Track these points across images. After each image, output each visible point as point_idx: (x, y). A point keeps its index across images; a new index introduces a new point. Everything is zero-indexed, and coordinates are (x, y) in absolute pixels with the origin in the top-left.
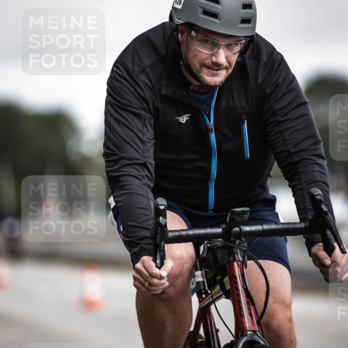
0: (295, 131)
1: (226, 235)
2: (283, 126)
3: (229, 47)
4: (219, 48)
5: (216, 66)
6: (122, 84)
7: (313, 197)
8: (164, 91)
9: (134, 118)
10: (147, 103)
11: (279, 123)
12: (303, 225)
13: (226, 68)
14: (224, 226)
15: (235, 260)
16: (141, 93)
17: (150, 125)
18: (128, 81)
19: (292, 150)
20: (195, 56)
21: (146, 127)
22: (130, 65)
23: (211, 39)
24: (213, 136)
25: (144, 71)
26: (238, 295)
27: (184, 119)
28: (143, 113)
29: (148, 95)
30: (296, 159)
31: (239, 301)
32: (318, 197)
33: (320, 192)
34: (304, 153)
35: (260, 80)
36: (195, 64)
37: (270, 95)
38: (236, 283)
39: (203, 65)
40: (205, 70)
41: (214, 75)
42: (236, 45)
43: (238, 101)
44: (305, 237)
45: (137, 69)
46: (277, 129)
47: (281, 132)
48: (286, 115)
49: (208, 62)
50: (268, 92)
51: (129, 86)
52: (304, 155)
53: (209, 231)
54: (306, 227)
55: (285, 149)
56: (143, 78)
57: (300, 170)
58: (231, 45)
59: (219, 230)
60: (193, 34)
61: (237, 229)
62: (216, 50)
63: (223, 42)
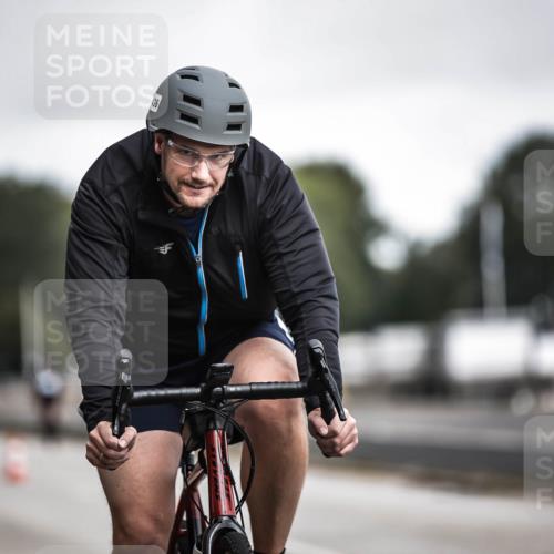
0: (300, 266)
1: (206, 396)
2: (286, 259)
3: (213, 158)
4: (200, 161)
5: (197, 184)
6: (91, 207)
7: (311, 350)
8: (141, 216)
9: (103, 249)
10: (119, 230)
11: (280, 256)
12: (300, 386)
13: (211, 186)
14: (203, 385)
15: (215, 428)
16: (112, 218)
17: (123, 257)
18: (95, 203)
19: (296, 290)
20: (172, 170)
21: (118, 260)
22: (98, 182)
23: (191, 149)
24: (201, 272)
25: (116, 191)
26: (216, 472)
27: (164, 250)
28: (115, 242)
29: (121, 220)
30: (299, 302)
31: (216, 480)
32: (317, 351)
33: (320, 344)
34: (309, 293)
35: (259, 201)
36: (173, 180)
37: (271, 220)
38: (215, 456)
39: (182, 182)
40: (184, 188)
41: (195, 194)
42: (224, 156)
43: (233, 227)
44: (305, 401)
45: (108, 187)
46: (279, 263)
47: (283, 267)
48: (289, 245)
49: (188, 178)
50: (269, 216)
51: (98, 209)
52: (309, 296)
53: (185, 391)
54: (304, 387)
55: (287, 288)
56: (115, 199)
57: (304, 315)
58: (217, 156)
59: (198, 390)
60: (171, 143)
61: (219, 389)
62: (196, 163)
63: (206, 153)
